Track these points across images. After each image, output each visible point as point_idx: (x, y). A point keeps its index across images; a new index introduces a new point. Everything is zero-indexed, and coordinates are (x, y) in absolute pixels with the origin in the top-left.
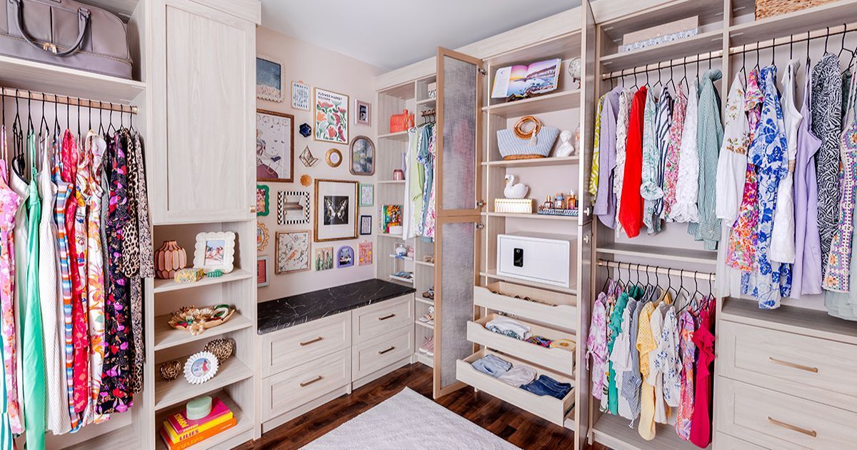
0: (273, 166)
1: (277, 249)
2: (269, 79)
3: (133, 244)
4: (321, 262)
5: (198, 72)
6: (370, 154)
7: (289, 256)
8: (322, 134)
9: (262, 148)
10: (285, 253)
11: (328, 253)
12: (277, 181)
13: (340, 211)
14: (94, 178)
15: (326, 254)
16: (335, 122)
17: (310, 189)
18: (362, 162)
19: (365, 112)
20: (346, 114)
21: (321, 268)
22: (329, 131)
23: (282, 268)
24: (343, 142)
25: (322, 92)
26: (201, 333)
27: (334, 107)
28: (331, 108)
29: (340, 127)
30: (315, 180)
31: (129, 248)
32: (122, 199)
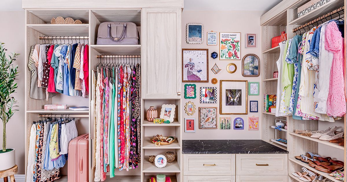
0: (198, 74)
1: (200, 116)
2: (196, 34)
3: (138, 106)
4: (224, 125)
5: (158, 36)
6: (256, 64)
7: (206, 120)
8: (224, 56)
9: (193, 67)
10: (204, 118)
11: (228, 120)
12: (200, 82)
13: (236, 98)
14: (128, 82)
15: (226, 121)
16: (232, 49)
17: (217, 85)
18: (251, 69)
19: (253, 40)
20: (239, 43)
21: (224, 128)
22: (229, 54)
23: (202, 126)
24: (237, 59)
25: (224, 34)
26: (159, 146)
27: (232, 40)
28: (230, 41)
29: (235, 51)
30: (220, 81)
31: (137, 108)
32: (135, 89)
